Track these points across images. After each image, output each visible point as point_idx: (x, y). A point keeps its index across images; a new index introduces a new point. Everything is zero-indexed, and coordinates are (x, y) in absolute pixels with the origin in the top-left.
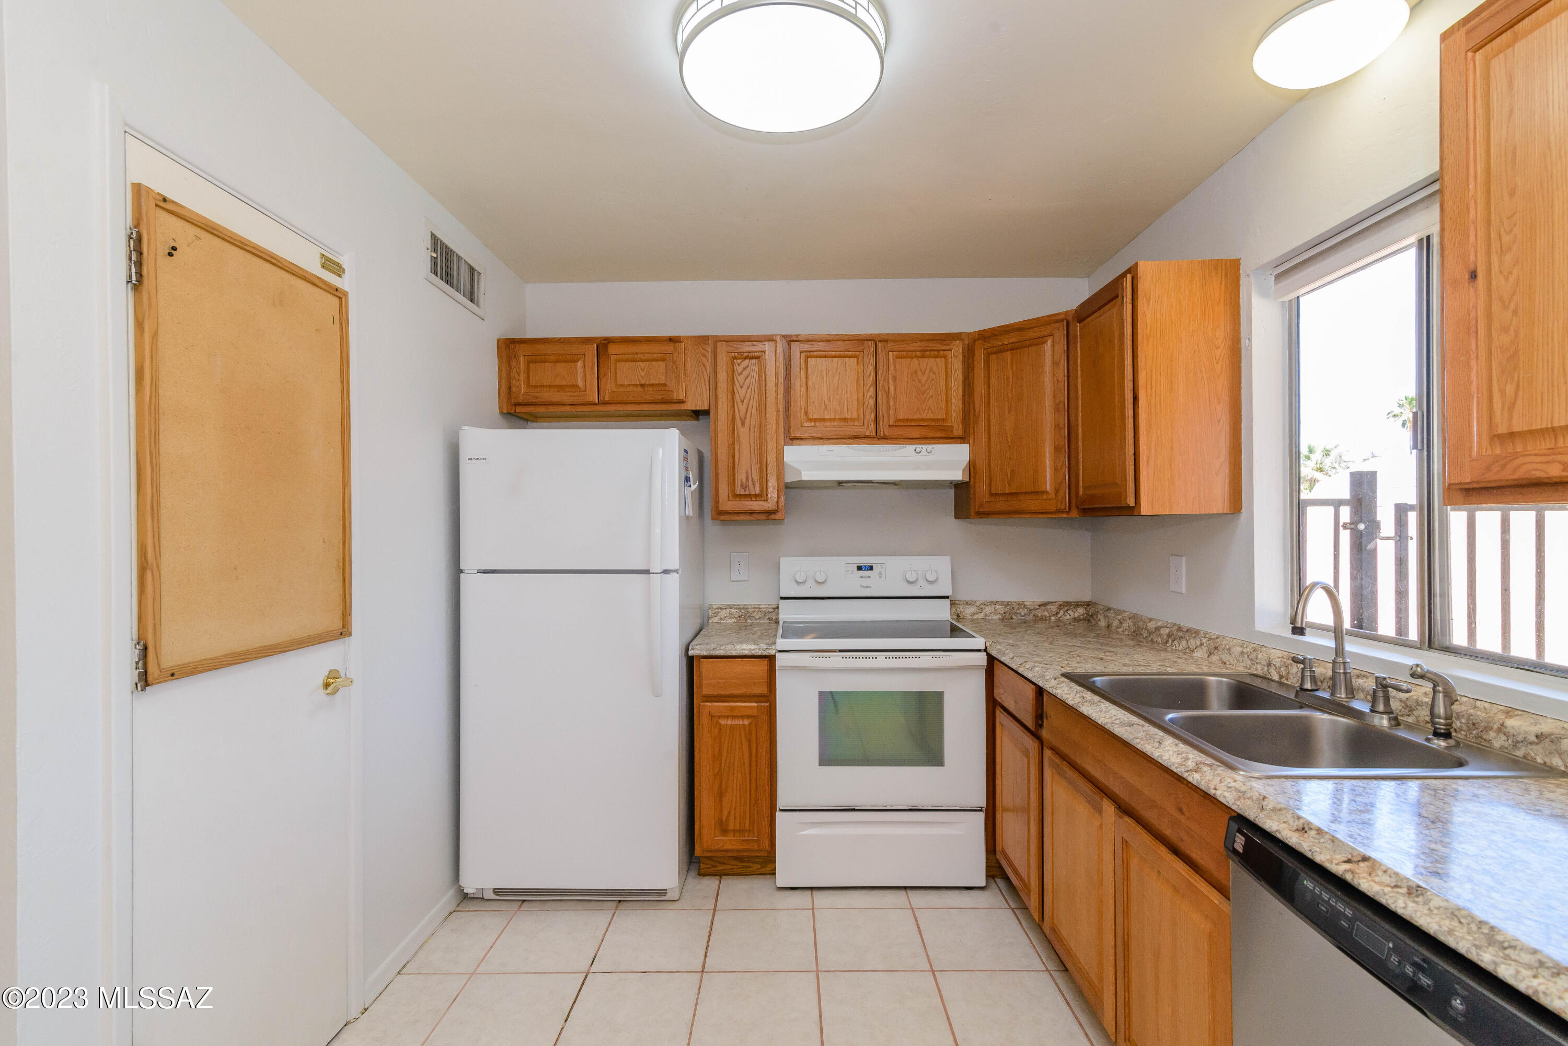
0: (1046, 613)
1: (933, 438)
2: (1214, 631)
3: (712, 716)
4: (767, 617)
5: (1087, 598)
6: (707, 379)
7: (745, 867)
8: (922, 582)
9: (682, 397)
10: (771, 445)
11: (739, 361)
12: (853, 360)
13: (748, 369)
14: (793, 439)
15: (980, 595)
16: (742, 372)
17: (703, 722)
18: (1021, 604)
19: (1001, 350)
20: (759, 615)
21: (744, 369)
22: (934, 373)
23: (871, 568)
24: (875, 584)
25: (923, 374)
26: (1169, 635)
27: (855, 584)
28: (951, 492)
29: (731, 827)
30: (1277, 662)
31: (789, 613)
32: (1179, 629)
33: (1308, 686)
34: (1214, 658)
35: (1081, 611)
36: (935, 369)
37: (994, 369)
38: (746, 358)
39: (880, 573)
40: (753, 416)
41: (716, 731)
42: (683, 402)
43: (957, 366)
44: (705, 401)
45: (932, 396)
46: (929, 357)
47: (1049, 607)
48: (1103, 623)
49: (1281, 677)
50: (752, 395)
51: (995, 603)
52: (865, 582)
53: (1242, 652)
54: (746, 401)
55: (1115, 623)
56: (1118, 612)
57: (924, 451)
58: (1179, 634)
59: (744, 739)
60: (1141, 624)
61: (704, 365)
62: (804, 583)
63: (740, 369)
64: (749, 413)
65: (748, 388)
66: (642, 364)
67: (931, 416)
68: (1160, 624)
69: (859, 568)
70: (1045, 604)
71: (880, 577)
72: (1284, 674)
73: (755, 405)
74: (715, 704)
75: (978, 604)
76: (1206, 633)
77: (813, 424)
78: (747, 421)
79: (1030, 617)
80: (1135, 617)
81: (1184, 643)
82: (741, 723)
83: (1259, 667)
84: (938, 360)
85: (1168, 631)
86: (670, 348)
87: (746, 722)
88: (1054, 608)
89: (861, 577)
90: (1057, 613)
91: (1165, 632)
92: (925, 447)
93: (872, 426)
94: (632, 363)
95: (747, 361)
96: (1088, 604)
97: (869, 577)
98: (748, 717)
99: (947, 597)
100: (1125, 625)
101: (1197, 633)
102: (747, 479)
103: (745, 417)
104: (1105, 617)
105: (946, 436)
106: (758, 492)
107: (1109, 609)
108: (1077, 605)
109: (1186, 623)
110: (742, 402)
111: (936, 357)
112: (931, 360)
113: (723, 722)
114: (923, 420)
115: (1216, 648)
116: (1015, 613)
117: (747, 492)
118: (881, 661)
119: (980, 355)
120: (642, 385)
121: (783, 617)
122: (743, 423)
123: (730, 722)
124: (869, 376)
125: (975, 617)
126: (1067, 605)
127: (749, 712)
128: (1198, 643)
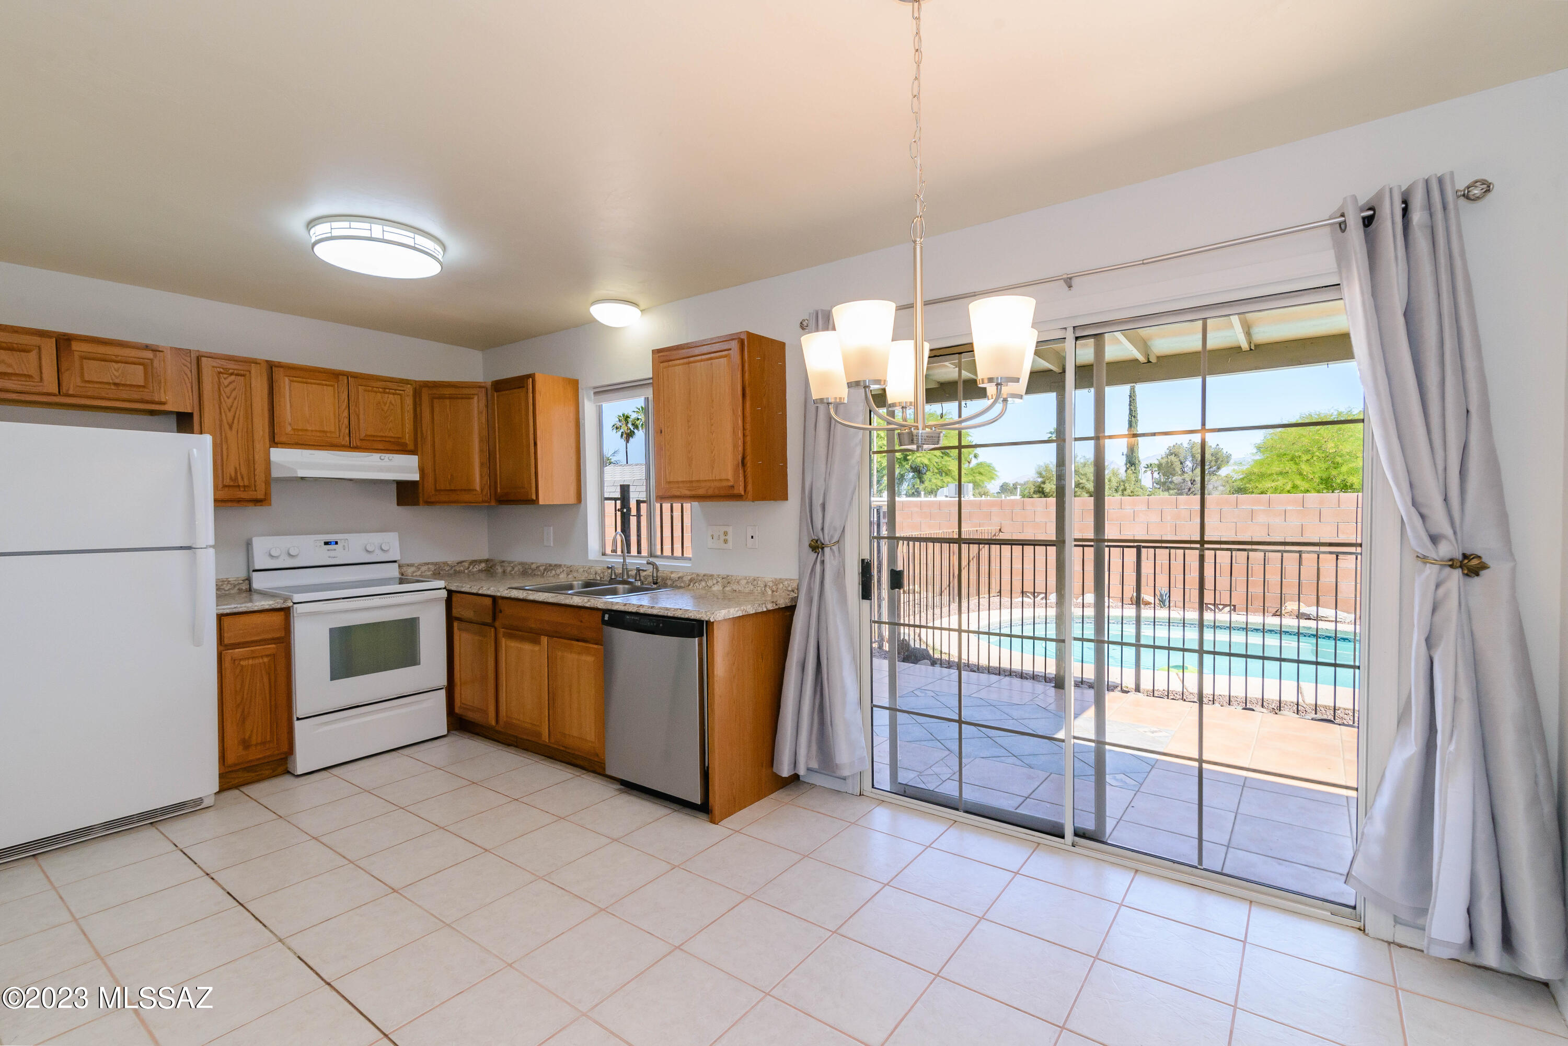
0: (462, 568)
1: (393, 450)
2: (568, 563)
3: (234, 660)
4: (237, 587)
5: (486, 557)
6: (189, 385)
7: (257, 775)
8: (378, 551)
9: (163, 400)
10: (259, 446)
11: (225, 376)
12: (331, 388)
13: (234, 384)
14: (274, 442)
15: (417, 561)
16: (228, 386)
17: (227, 664)
18: (445, 563)
19: (442, 397)
20: (229, 587)
21: (230, 383)
22: (393, 405)
23: (336, 543)
24: (339, 554)
25: (385, 404)
26: (545, 570)
27: (323, 556)
28: (395, 486)
29: (254, 742)
30: (599, 572)
31: (260, 582)
32: (550, 565)
33: (613, 577)
34: (570, 576)
35: (483, 565)
36: (393, 402)
37: (437, 410)
38: (232, 374)
39: (344, 546)
40: (241, 421)
41: (238, 671)
42: (164, 403)
43: (409, 401)
44: (188, 404)
45: (391, 421)
46: (389, 393)
47: (463, 564)
48: (500, 570)
49: (601, 578)
50: (239, 405)
51: (428, 564)
52: (332, 554)
53: (584, 571)
54: (233, 410)
55: (509, 569)
56: (510, 562)
57: (386, 459)
58: (550, 568)
59: (263, 672)
60: (527, 566)
61: (186, 374)
62: (277, 557)
63: (226, 382)
64: (236, 421)
65: (235, 399)
66: (116, 366)
67: (392, 435)
68: (538, 565)
69: (326, 543)
70: (461, 562)
71: (344, 549)
72: (602, 576)
73: (242, 413)
74: (237, 650)
75: (416, 565)
76: (565, 565)
77: (296, 433)
78: (235, 426)
79: (452, 572)
80: (521, 564)
81: (554, 572)
82: (261, 661)
83: (592, 576)
84: (396, 396)
85: (544, 567)
86: (149, 355)
87: (266, 660)
88: (466, 564)
89: (328, 550)
90: (469, 568)
91: (542, 568)
92: (387, 455)
93: (347, 439)
94: (103, 363)
95: (233, 377)
96: (487, 561)
97: (335, 550)
98: (267, 656)
99: (395, 562)
100: (516, 569)
101: (560, 566)
102: (236, 472)
103: (233, 422)
104: (501, 566)
105: (403, 449)
106: (246, 483)
107: (503, 562)
108: (481, 561)
109: (554, 562)
110: (230, 410)
111: (394, 394)
112: (391, 396)
113: (242, 663)
114: (385, 437)
115: (571, 571)
116: (442, 570)
117: (236, 484)
118: (377, 601)
119: (425, 399)
120: (115, 384)
121: (256, 585)
122: (231, 427)
123: (251, 662)
124: (344, 401)
125: (415, 574)
126: (474, 562)
127: (268, 653)
128: (561, 570)
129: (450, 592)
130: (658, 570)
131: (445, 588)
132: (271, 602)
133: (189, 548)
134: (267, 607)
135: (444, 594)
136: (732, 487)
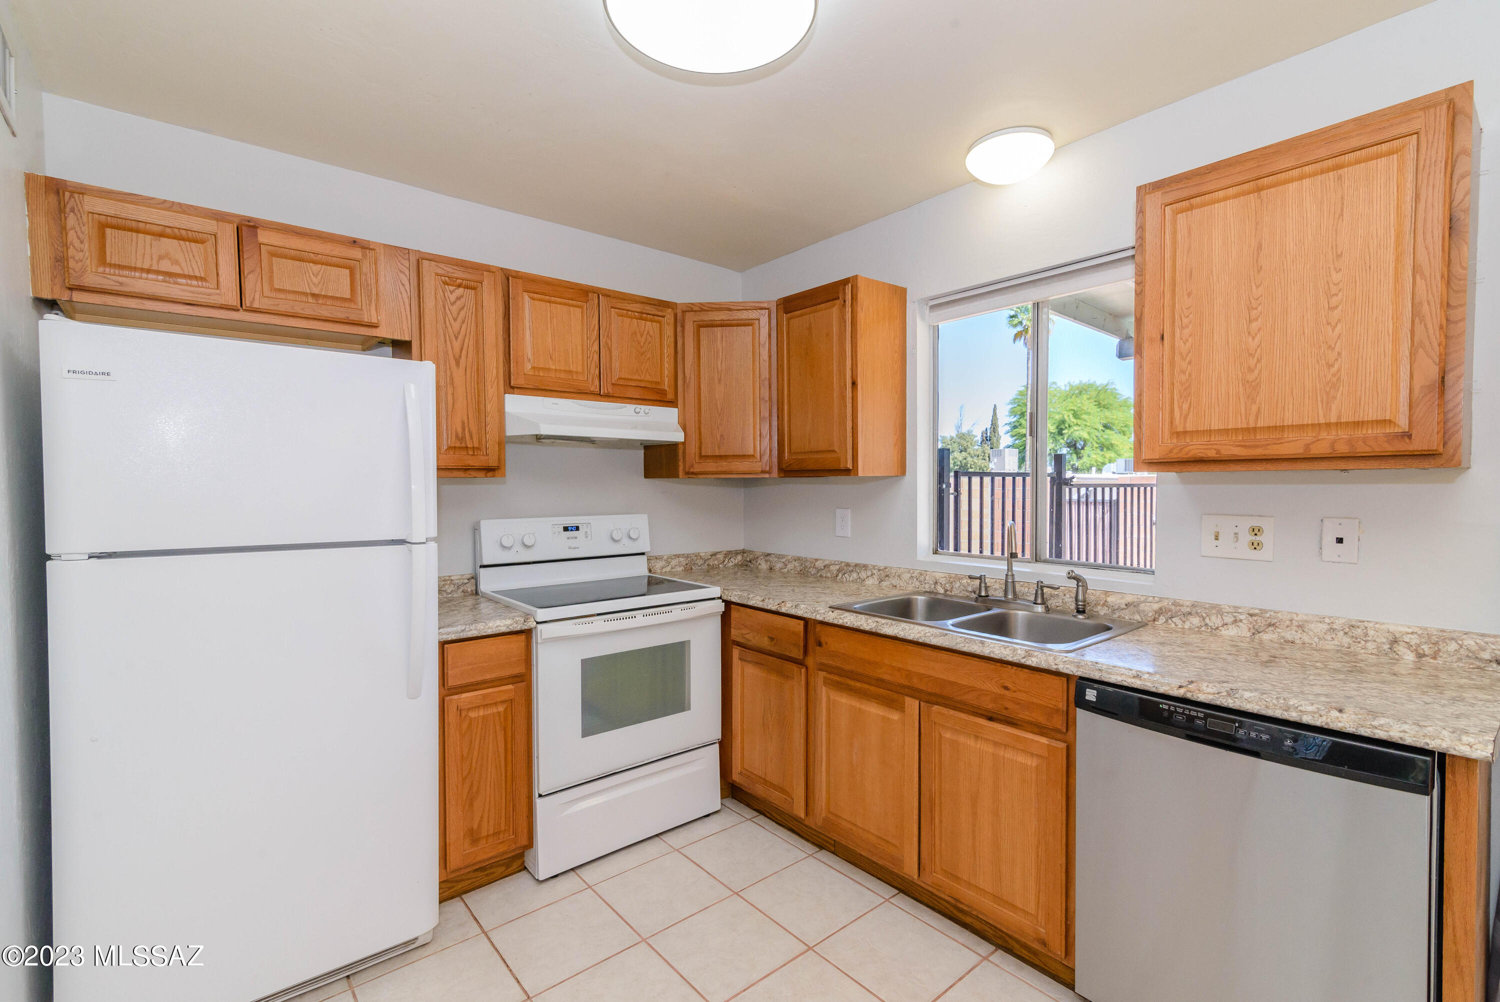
0: (716, 562)
1: (650, 400)
2: (881, 564)
3: (460, 710)
4: (461, 590)
5: (741, 548)
6: (407, 301)
7: (487, 875)
8: (626, 541)
9: (374, 320)
10: (491, 391)
11: (452, 288)
12: (579, 310)
13: (463, 300)
14: (511, 388)
15: (666, 552)
16: (455, 302)
17: (451, 717)
18: (697, 555)
19: (712, 325)
20: (452, 588)
21: (458, 298)
22: (651, 336)
23: (577, 528)
24: (582, 545)
25: (642, 336)
26: (839, 571)
27: (562, 546)
28: (641, 453)
29: (484, 833)
30: (943, 581)
31: (489, 582)
32: (848, 565)
33: (983, 594)
34: (884, 584)
35: (739, 557)
36: (651, 332)
37: (704, 342)
38: (459, 286)
39: (586, 532)
40: (470, 355)
41: (465, 726)
42: (375, 326)
43: (669, 331)
44: (406, 330)
45: (649, 359)
46: (646, 320)
47: (718, 556)
48: (764, 566)
49: (946, 591)
50: (468, 332)
51: (678, 556)
52: (572, 543)
53: (912, 577)
54: (460, 337)
55: (779, 566)
56: (780, 557)
57: (642, 411)
58: (846, 568)
59: (498, 728)
60: (808, 564)
61: (403, 285)
62: (509, 548)
63: (453, 298)
64: (464, 352)
65: (463, 322)
66: (316, 268)
67: (648, 378)
68: (826, 562)
69: (566, 529)
70: (714, 555)
71: (587, 537)
72: (949, 588)
73: (471, 343)
74: (464, 695)
75: (665, 558)
76: (874, 567)
77: (536, 373)
78: (463, 361)
79: (705, 567)
80: (798, 559)
81: (855, 575)
82: (495, 710)
83: (927, 586)
84: (654, 324)
85: (837, 567)
86: (357, 253)
87: (501, 708)
88: (721, 557)
89: (568, 538)
90: (724, 561)
91: (834, 568)
92: (643, 407)
93: (597, 382)
94: (298, 263)
95: (461, 290)
96: (743, 552)
97: (576, 538)
98: (503, 702)
99: (643, 554)
100: (790, 566)
101: (865, 567)
102: (464, 429)
103: (460, 356)
104: (766, 561)
105: (662, 399)
106: (476, 445)
107: (769, 555)
108: (737, 553)
109: (853, 558)
110: (457, 338)
111: (652, 321)
112: (648, 323)
113: (473, 714)
114: (641, 381)
115: (887, 576)
116: (694, 564)
117: (463, 445)
118: (640, 619)
119: (689, 328)
120: (314, 295)
121: (484, 587)
122: (458, 364)
123: (481, 713)
124: (593, 330)
125: (664, 570)
126: (729, 554)
127: (505, 697)
128: (869, 573)
129: (728, 604)
130: (1085, 588)
131: (720, 598)
132: (509, 622)
133: (402, 542)
134: (503, 629)
135: (720, 607)
136: (1408, 435)
